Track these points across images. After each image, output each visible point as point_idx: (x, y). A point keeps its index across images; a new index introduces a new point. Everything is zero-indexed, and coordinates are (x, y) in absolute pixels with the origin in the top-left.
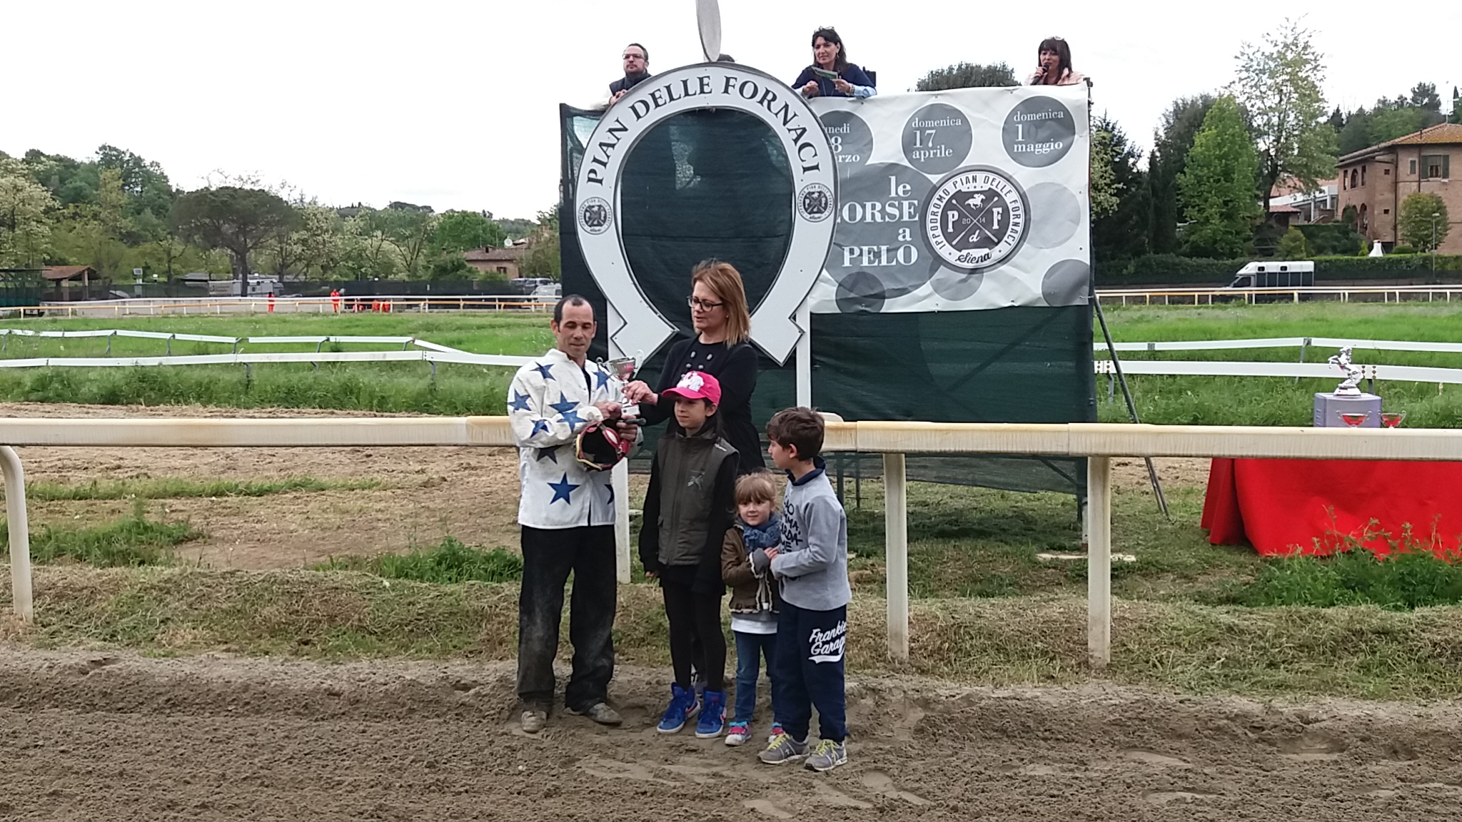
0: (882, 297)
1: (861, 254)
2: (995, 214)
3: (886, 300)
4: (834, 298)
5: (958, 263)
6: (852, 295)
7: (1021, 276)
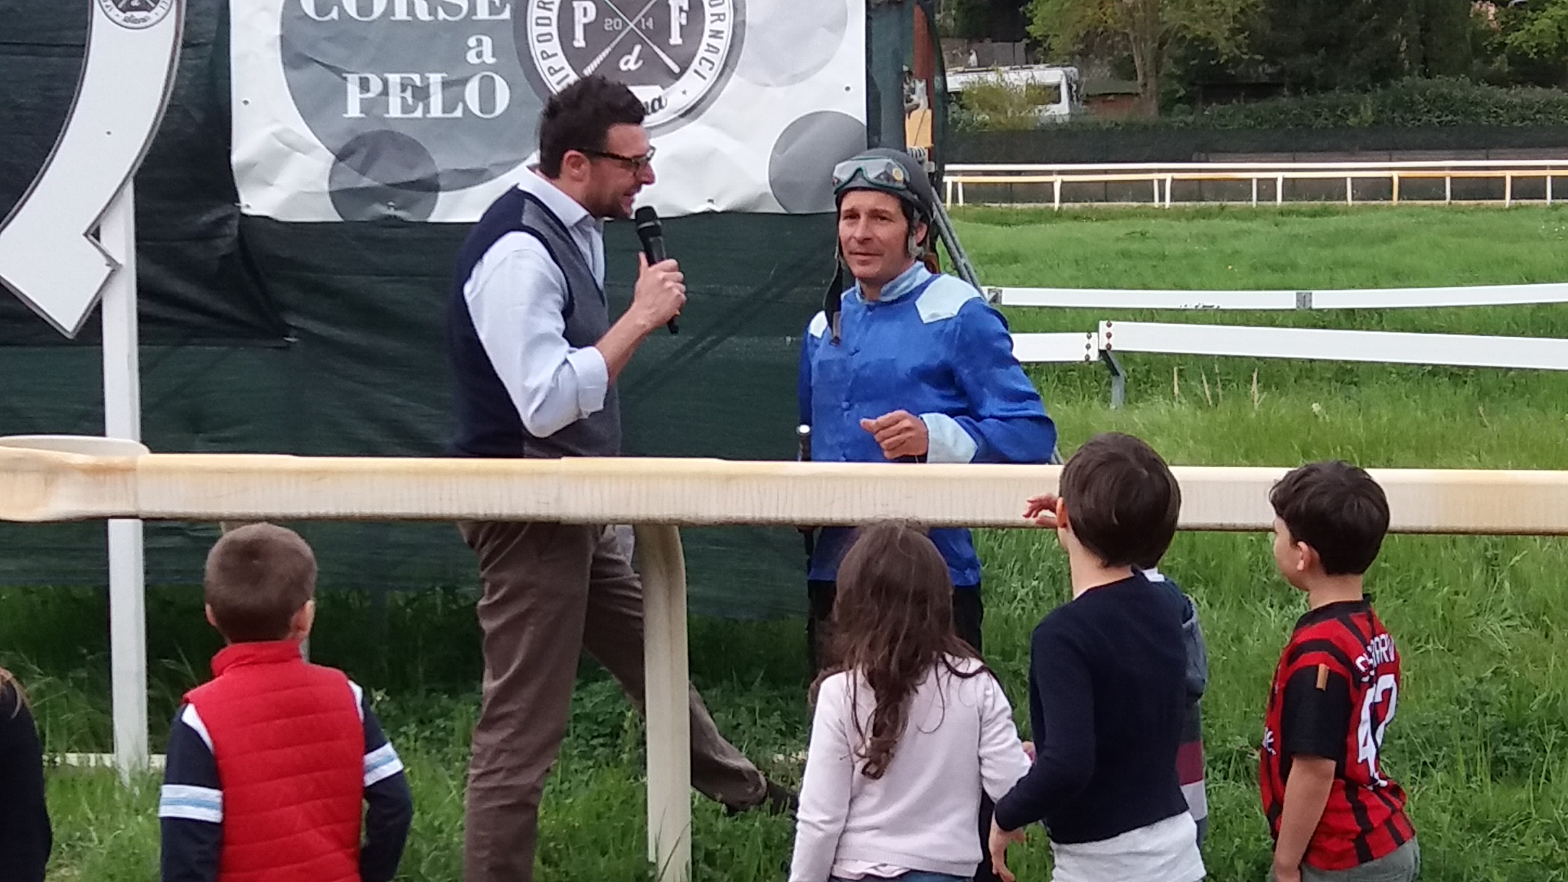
0: (430, 187)
1: (385, 92)
2: (676, 13)
3: (441, 195)
4: (326, 187)
6: (366, 182)
7: (727, 145)
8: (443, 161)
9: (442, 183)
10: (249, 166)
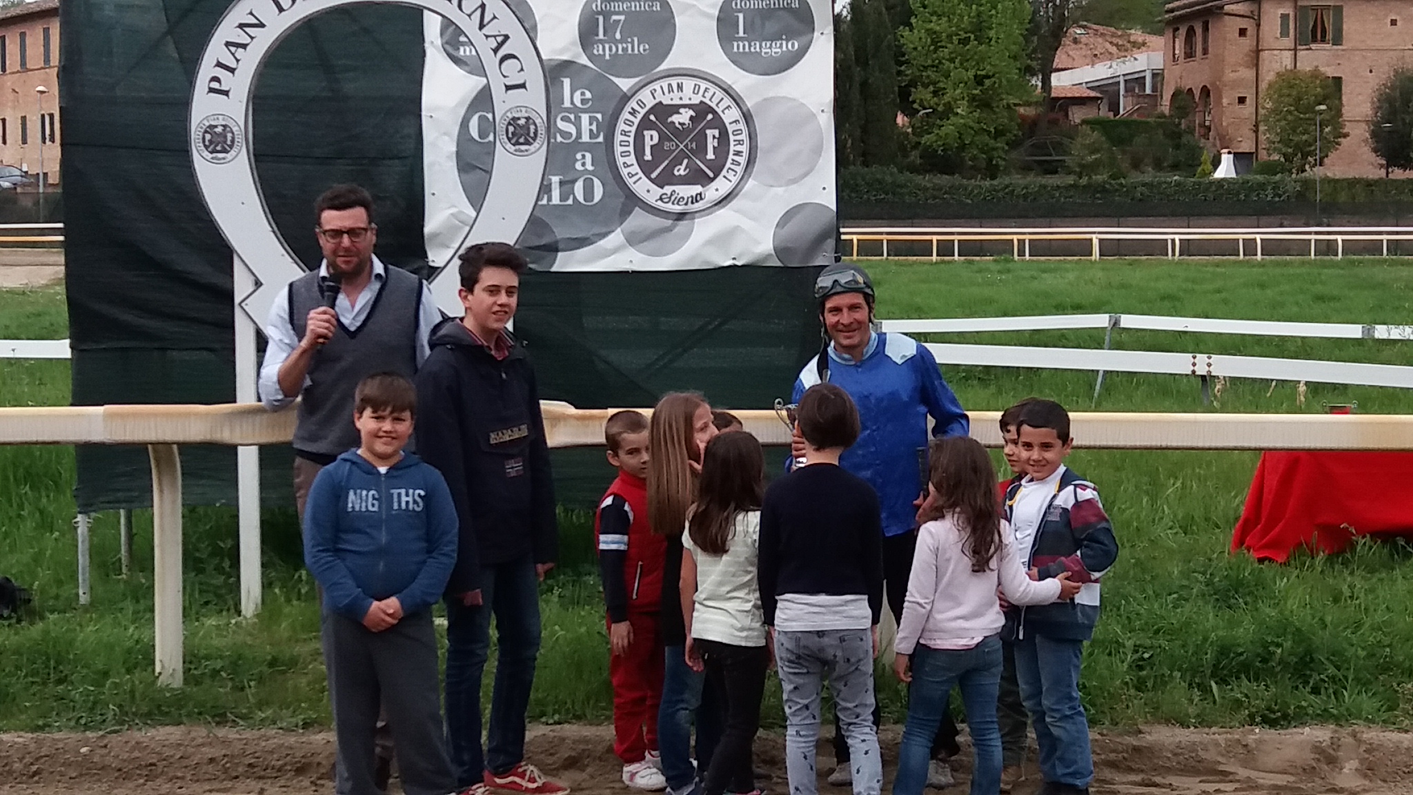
2: (710, 139)
3: (560, 254)
5: (660, 205)
7: (746, 224)
8: (561, 232)
9: (561, 246)
10: (435, 235)
